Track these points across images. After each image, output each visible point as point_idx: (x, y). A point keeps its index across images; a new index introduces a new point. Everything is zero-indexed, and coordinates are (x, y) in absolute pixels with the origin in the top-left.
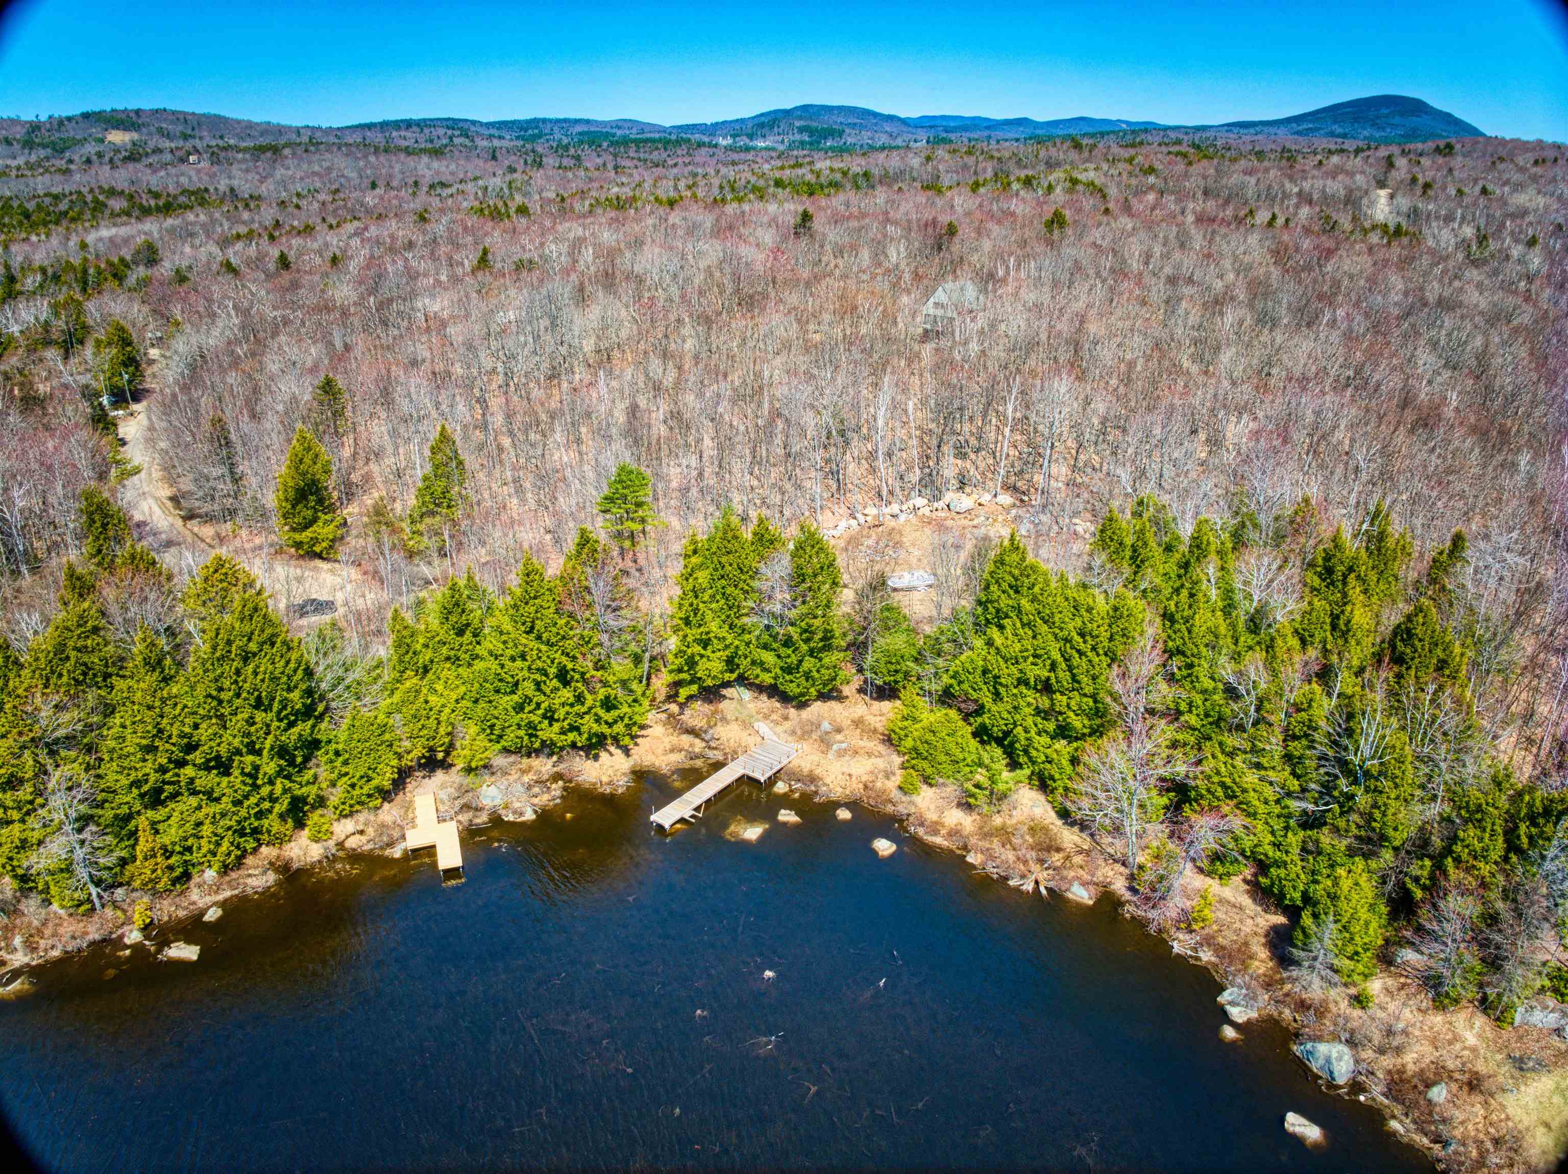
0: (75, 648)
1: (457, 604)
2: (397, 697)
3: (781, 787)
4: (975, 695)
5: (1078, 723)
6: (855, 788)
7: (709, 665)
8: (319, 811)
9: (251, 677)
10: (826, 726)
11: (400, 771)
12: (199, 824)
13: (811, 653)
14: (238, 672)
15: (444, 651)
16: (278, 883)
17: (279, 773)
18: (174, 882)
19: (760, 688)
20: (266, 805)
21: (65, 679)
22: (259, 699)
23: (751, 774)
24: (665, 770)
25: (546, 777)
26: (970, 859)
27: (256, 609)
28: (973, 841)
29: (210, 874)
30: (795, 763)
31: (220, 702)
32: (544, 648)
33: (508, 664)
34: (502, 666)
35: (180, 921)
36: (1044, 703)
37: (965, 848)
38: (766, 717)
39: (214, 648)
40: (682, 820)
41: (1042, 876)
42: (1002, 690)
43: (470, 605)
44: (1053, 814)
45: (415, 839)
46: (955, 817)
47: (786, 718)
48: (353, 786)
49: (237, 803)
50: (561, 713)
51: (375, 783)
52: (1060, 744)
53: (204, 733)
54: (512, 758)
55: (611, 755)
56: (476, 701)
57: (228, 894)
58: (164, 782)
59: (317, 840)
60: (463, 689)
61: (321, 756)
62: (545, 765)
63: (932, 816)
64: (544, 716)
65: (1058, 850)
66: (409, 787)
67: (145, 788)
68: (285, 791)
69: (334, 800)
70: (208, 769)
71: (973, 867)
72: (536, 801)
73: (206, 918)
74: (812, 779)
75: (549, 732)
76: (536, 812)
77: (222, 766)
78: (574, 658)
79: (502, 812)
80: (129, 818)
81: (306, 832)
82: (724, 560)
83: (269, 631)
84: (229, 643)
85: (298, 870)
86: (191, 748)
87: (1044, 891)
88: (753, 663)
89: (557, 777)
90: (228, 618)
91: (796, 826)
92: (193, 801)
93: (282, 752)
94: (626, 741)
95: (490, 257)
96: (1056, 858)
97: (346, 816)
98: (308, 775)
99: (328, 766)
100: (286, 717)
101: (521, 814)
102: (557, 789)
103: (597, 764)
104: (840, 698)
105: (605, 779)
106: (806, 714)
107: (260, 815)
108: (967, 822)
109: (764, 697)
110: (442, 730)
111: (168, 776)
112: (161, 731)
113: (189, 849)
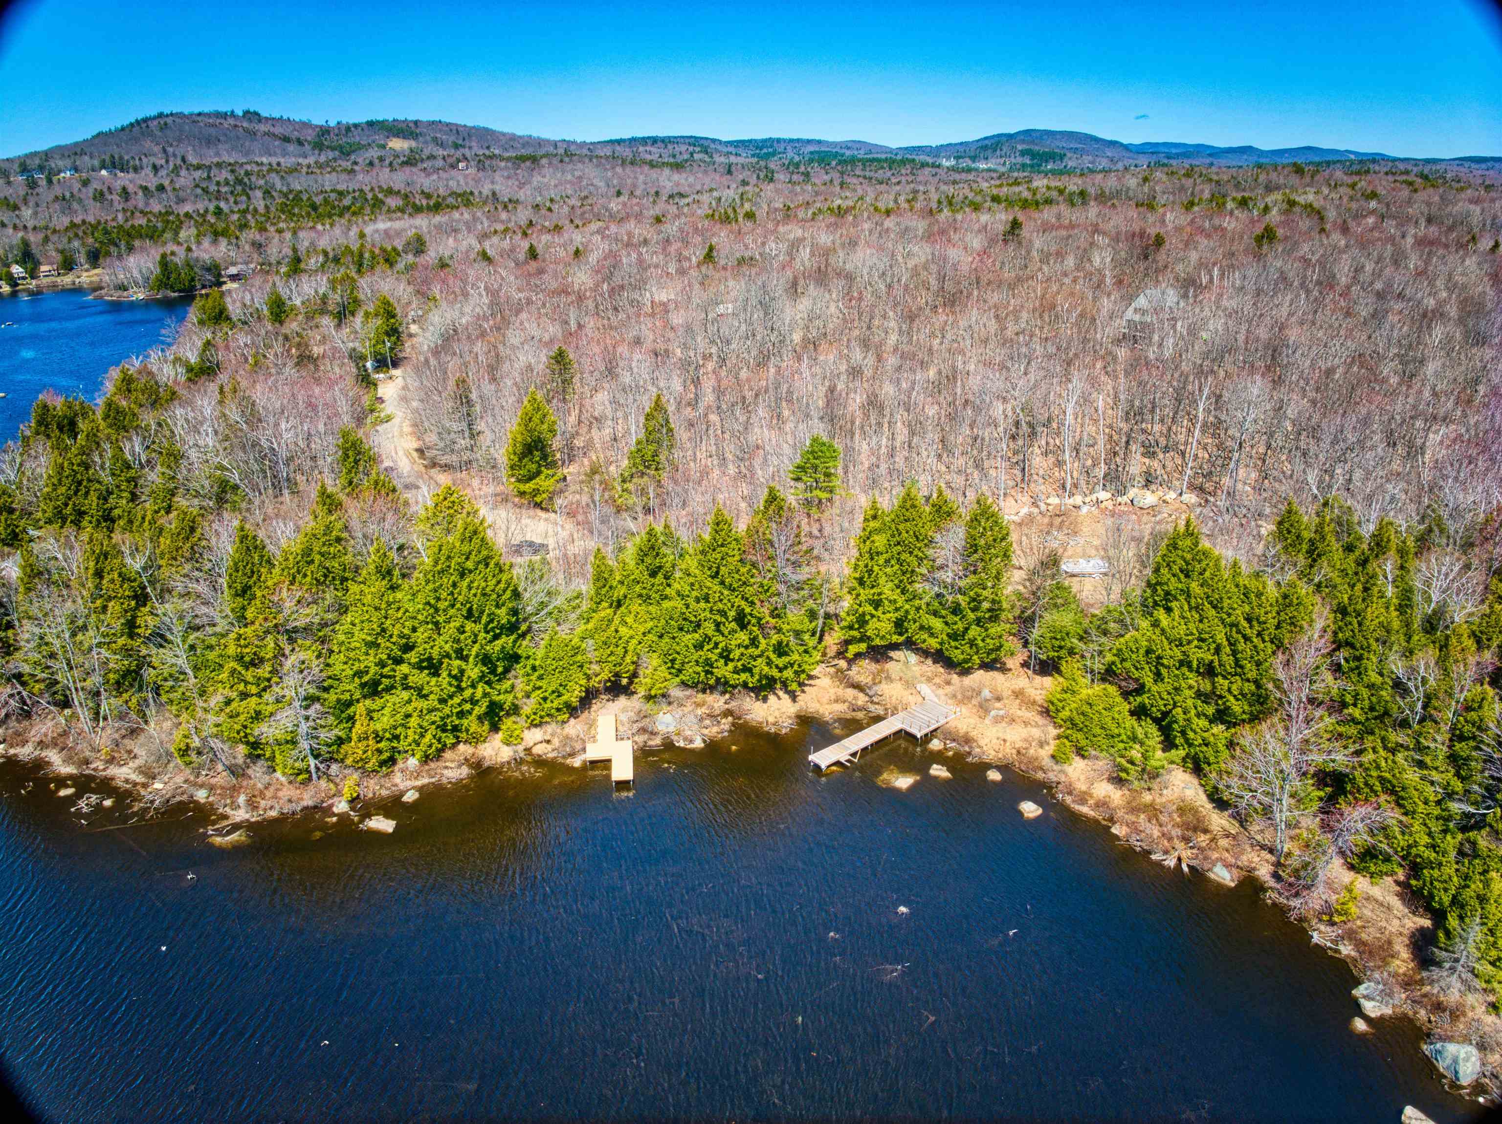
0: (320, 553)
1: (652, 548)
2: (590, 626)
3: (936, 745)
4: (1137, 674)
5: (1237, 707)
6: (1008, 753)
7: (878, 625)
8: (513, 718)
9: (465, 590)
10: (986, 693)
11: (587, 691)
12: (408, 716)
13: (978, 622)
14: (454, 585)
15: (638, 589)
16: (471, 777)
17: (482, 678)
18: (382, 764)
19: (925, 653)
20: (468, 706)
21: (308, 579)
22: (470, 610)
23: (908, 729)
24: (828, 718)
25: (718, 712)
26: (1115, 830)
27: (475, 532)
28: (1120, 814)
29: (413, 762)
30: (952, 725)
31: (437, 610)
32: (726, 592)
33: (693, 605)
34: (687, 606)
35: (382, 799)
36: (1206, 686)
37: (1111, 820)
38: (929, 680)
39: (436, 563)
40: (838, 763)
41: (1186, 854)
42: (1164, 671)
43: (664, 550)
44: (1204, 797)
45: (593, 753)
46: (1104, 790)
47: (948, 683)
48: (545, 699)
49: (443, 701)
50: (736, 654)
51: (564, 698)
52: (1218, 729)
53: (420, 636)
54: (689, 692)
55: (779, 698)
56: (661, 636)
57: (425, 781)
58: (382, 676)
59: (508, 744)
60: (650, 625)
61: (519, 669)
62: (717, 702)
63: (1082, 786)
64: (721, 656)
65: (1206, 831)
66: (594, 707)
67: (366, 679)
68: (485, 695)
69: (527, 710)
70: (421, 669)
71: (1117, 837)
72: (706, 732)
73: (405, 799)
74: (967, 740)
75: (723, 670)
76: (704, 741)
77: (432, 667)
78: (752, 603)
79: (675, 738)
80: (349, 704)
81: (500, 736)
82: (901, 527)
83: (485, 553)
84: (449, 558)
85: (489, 768)
86: (408, 648)
87: (1185, 869)
88: (922, 628)
89: (728, 713)
90: (450, 539)
91: (947, 781)
92: (405, 695)
93: (486, 660)
94: (794, 686)
95: (715, 254)
96: (1202, 839)
97: (536, 726)
98: (507, 685)
99: (525, 679)
100: (493, 629)
101: (691, 741)
102: (726, 723)
103: (765, 706)
104: (1004, 670)
105: (771, 720)
106: (969, 680)
107: (461, 714)
108: (1116, 796)
109: (929, 661)
110: (628, 659)
112: (384, 630)
113: (397, 737)
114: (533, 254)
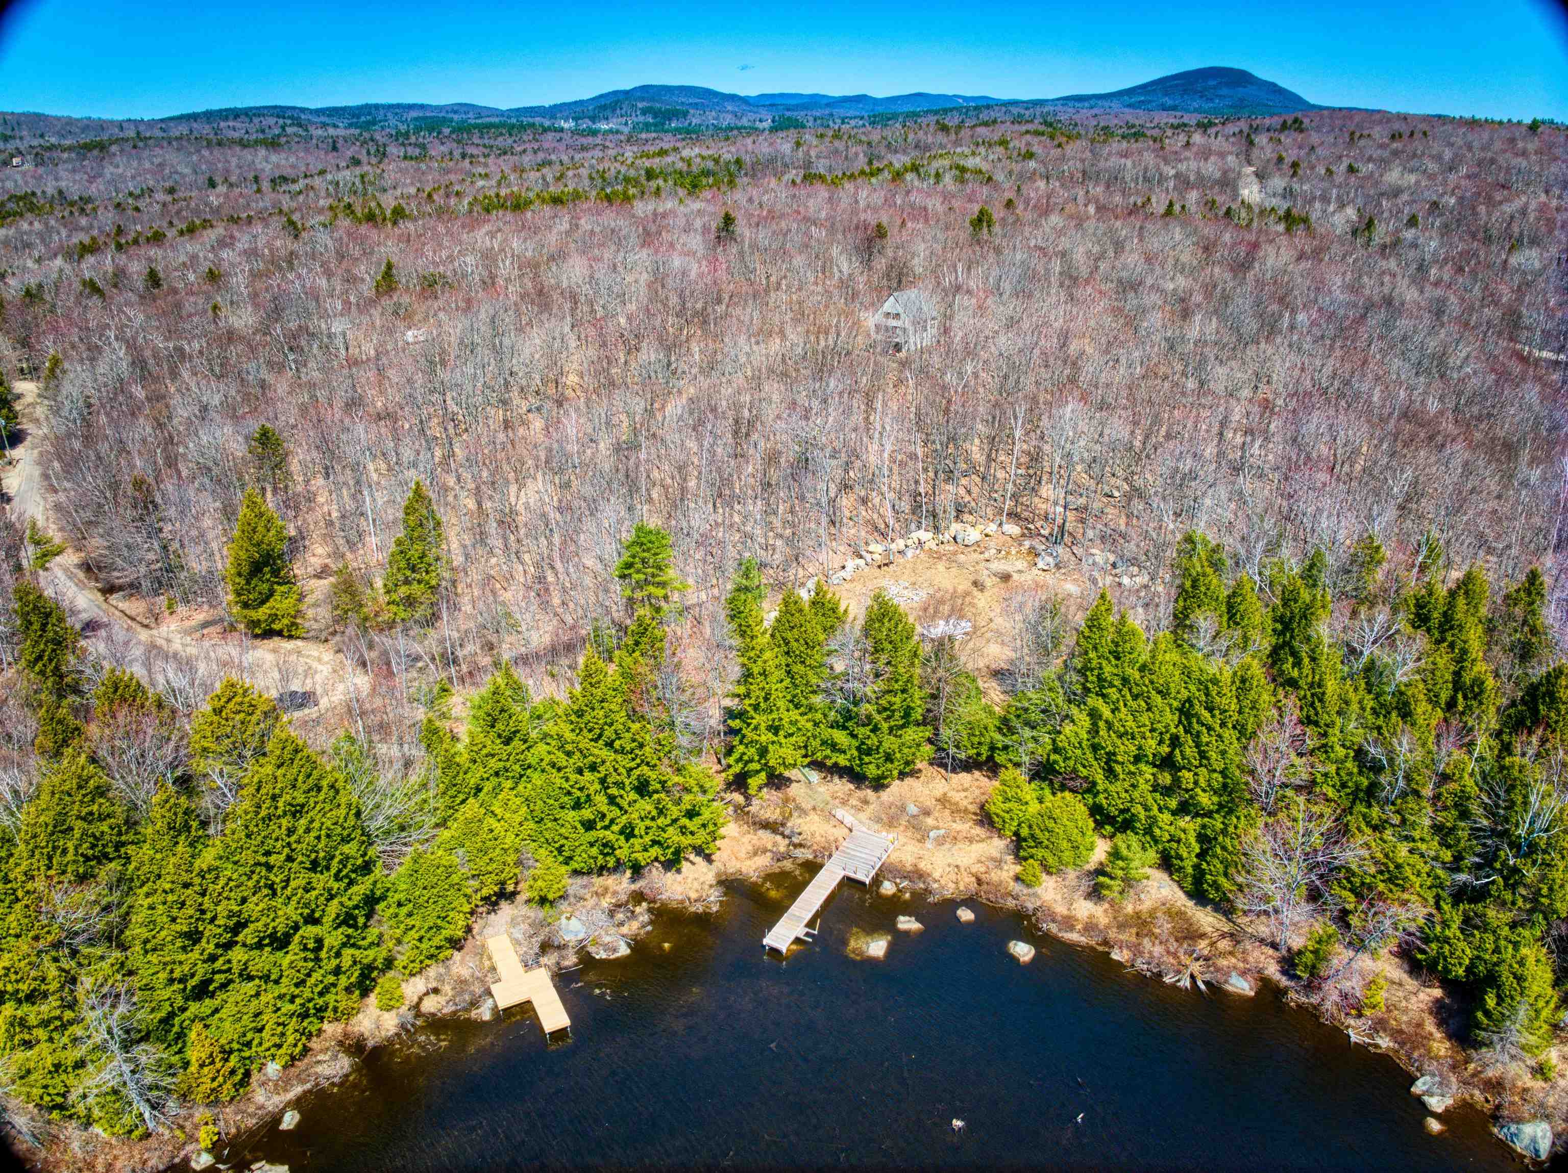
0: (79, 817)
3: (888, 888)
4: (1084, 772)
5: (1205, 800)
6: (967, 883)
8: (388, 975)
10: (912, 809)
12: (258, 1015)
13: (891, 730)
16: (356, 1069)
17: (345, 943)
18: (238, 1086)
19: (828, 769)
20: (331, 979)
21: (70, 856)
23: (852, 875)
24: (755, 877)
25: (624, 898)
26: (1116, 955)
28: (1112, 934)
29: (275, 1069)
30: (895, 857)
33: (575, 776)
35: (251, 1133)
36: (1166, 779)
37: (1106, 943)
38: (844, 803)
40: (797, 940)
41: (1196, 967)
42: (1118, 768)
44: (1180, 894)
45: (503, 995)
46: (1084, 909)
47: (866, 802)
48: (421, 940)
49: (300, 983)
50: (641, 828)
51: (445, 932)
52: (1185, 822)
53: (254, 907)
54: (585, 880)
55: (693, 863)
57: (298, 1090)
59: (389, 1008)
61: (383, 911)
62: (622, 884)
63: (1061, 909)
65: (1203, 936)
67: (192, 982)
68: (355, 963)
69: (401, 961)
70: (262, 949)
71: (1122, 965)
72: (625, 930)
73: (284, 1125)
74: (920, 875)
75: (627, 850)
76: (629, 945)
77: (275, 941)
79: (592, 949)
81: (376, 1001)
85: (375, 1048)
86: (240, 927)
87: (1202, 987)
89: (638, 897)
91: (920, 934)
93: (347, 918)
95: (394, 271)
96: (1202, 946)
97: (416, 975)
98: (372, 933)
99: (392, 922)
101: (615, 950)
103: (679, 877)
104: (915, 773)
105: (694, 896)
106: (886, 796)
107: (324, 992)
108: (1098, 912)
109: (835, 779)
110: (510, 861)
111: (218, 964)
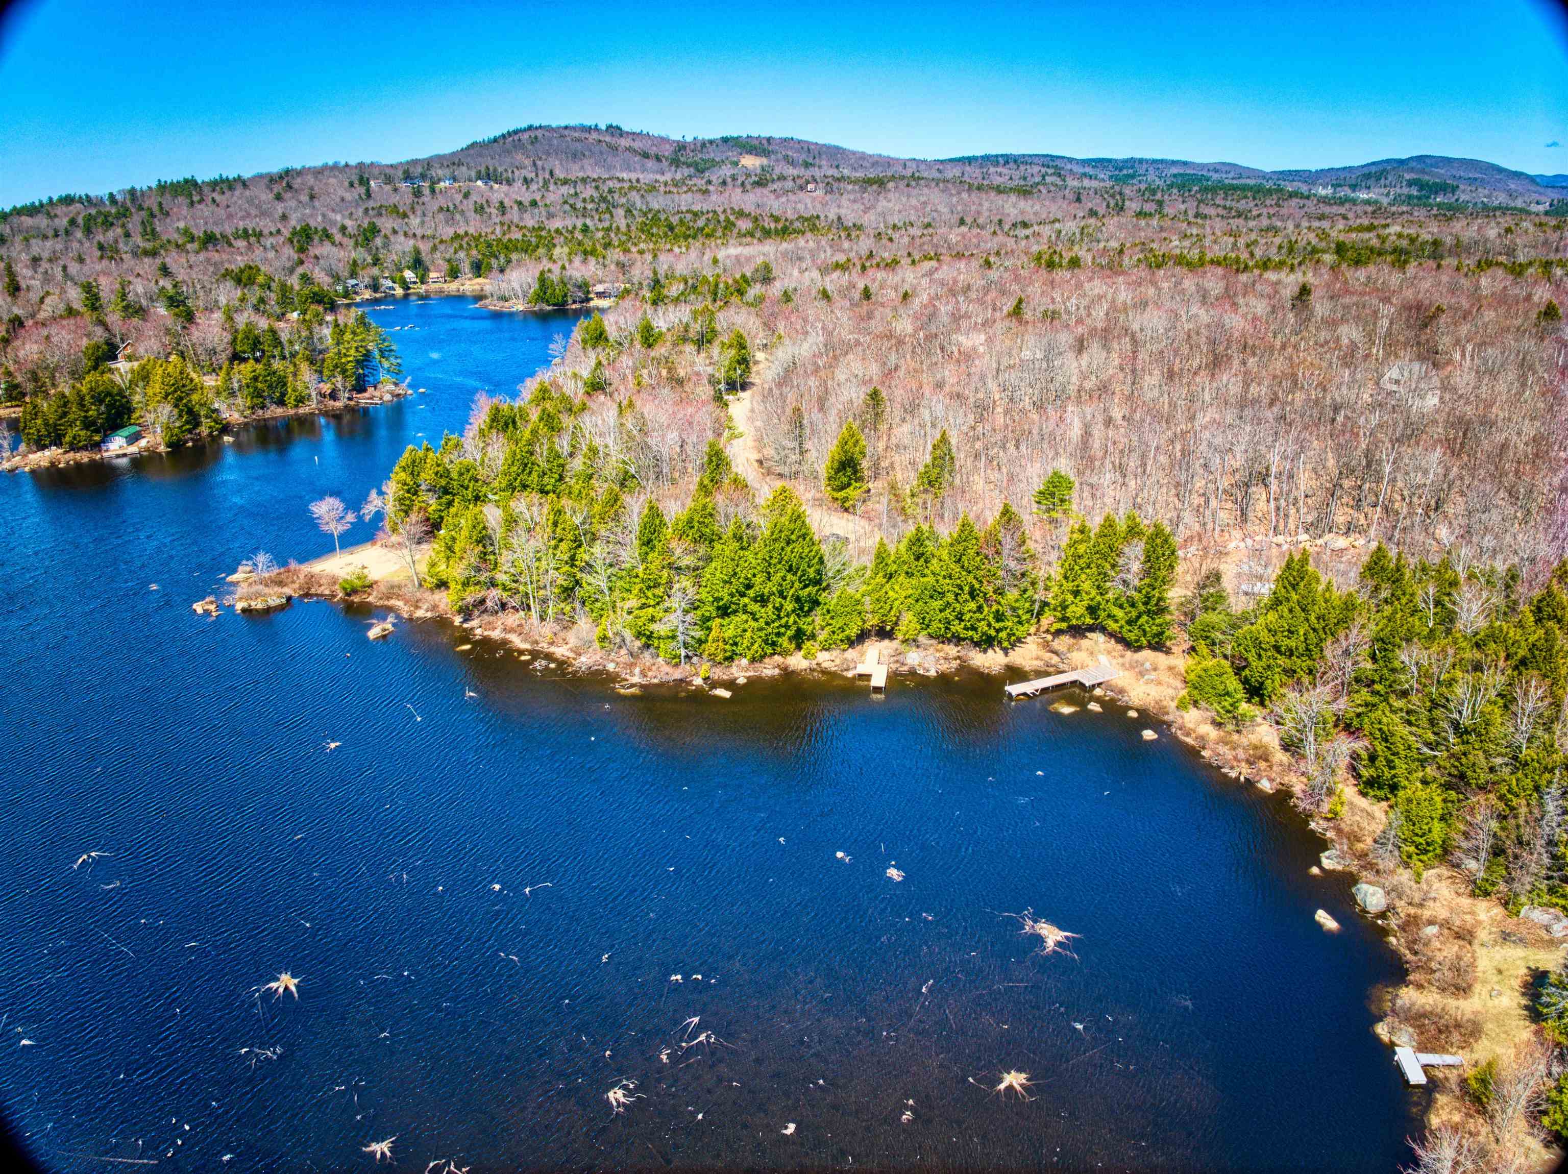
0: (698, 522)
1: (918, 540)
2: (870, 588)
3: (1098, 692)
4: (1246, 655)
6: (1148, 702)
7: (1075, 609)
8: (811, 642)
9: (789, 553)
10: (1147, 665)
11: (862, 630)
12: (745, 631)
13: (1148, 612)
14: (783, 549)
15: (905, 568)
16: (780, 675)
17: (793, 611)
18: (726, 659)
19: (1112, 635)
20: (783, 629)
22: (791, 566)
23: (1082, 681)
24: (1027, 668)
25: (950, 656)
26: (1203, 753)
27: (799, 516)
28: (1211, 744)
29: (744, 662)
30: (1115, 681)
31: (770, 564)
32: (964, 573)
33: (941, 581)
34: (937, 581)
37: (1204, 747)
38: (1109, 652)
39: (772, 533)
40: (1025, 694)
41: (1247, 771)
43: (927, 542)
44: (1277, 742)
45: (861, 669)
46: (1206, 729)
47: (1122, 656)
48: (834, 632)
49: (768, 624)
50: (967, 617)
51: (846, 633)
53: (758, 580)
54: (933, 642)
55: (995, 651)
56: (917, 601)
57: (751, 674)
58: (732, 603)
59: (805, 658)
60: (910, 592)
61: (818, 611)
62: (952, 650)
63: (1190, 725)
64: (957, 618)
65: (1267, 761)
66: (866, 644)
67: (721, 603)
68: (795, 622)
69: (820, 638)
70: (756, 601)
71: (1203, 757)
72: (940, 667)
73: (738, 681)
74: (1122, 691)
75: (957, 627)
76: (937, 672)
77: (762, 600)
78: (981, 582)
79: (917, 668)
80: (709, 619)
81: (802, 652)
82: (1100, 540)
83: (804, 531)
84: (781, 531)
85: (792, 671)
86: (749, 587)
87: (1242, 779)
88: (1109, 616)
89: (958, 658)
90: (783, 519)
91: (1098, 713)
92: (744, 617)
93: (798, 599)
94: (1006, 644)
95: (1024, 305)
96: (1263, 765)
97: (826, 650)
98: (809, 619)
99: (822, 617)
100: (804, 581)
101: (929, 673)
102: (955, 664)
103: (984, 655)
104: (1168, 652)
105: (987, 665)
106: (1137, 656)
107: (778, 634)
108: (1212, 733)
109: (1113, 641)
110: (892, 613)
111: (734, 600)
112: (735, 574)
113: (736, 644)
114: (867, 294)
